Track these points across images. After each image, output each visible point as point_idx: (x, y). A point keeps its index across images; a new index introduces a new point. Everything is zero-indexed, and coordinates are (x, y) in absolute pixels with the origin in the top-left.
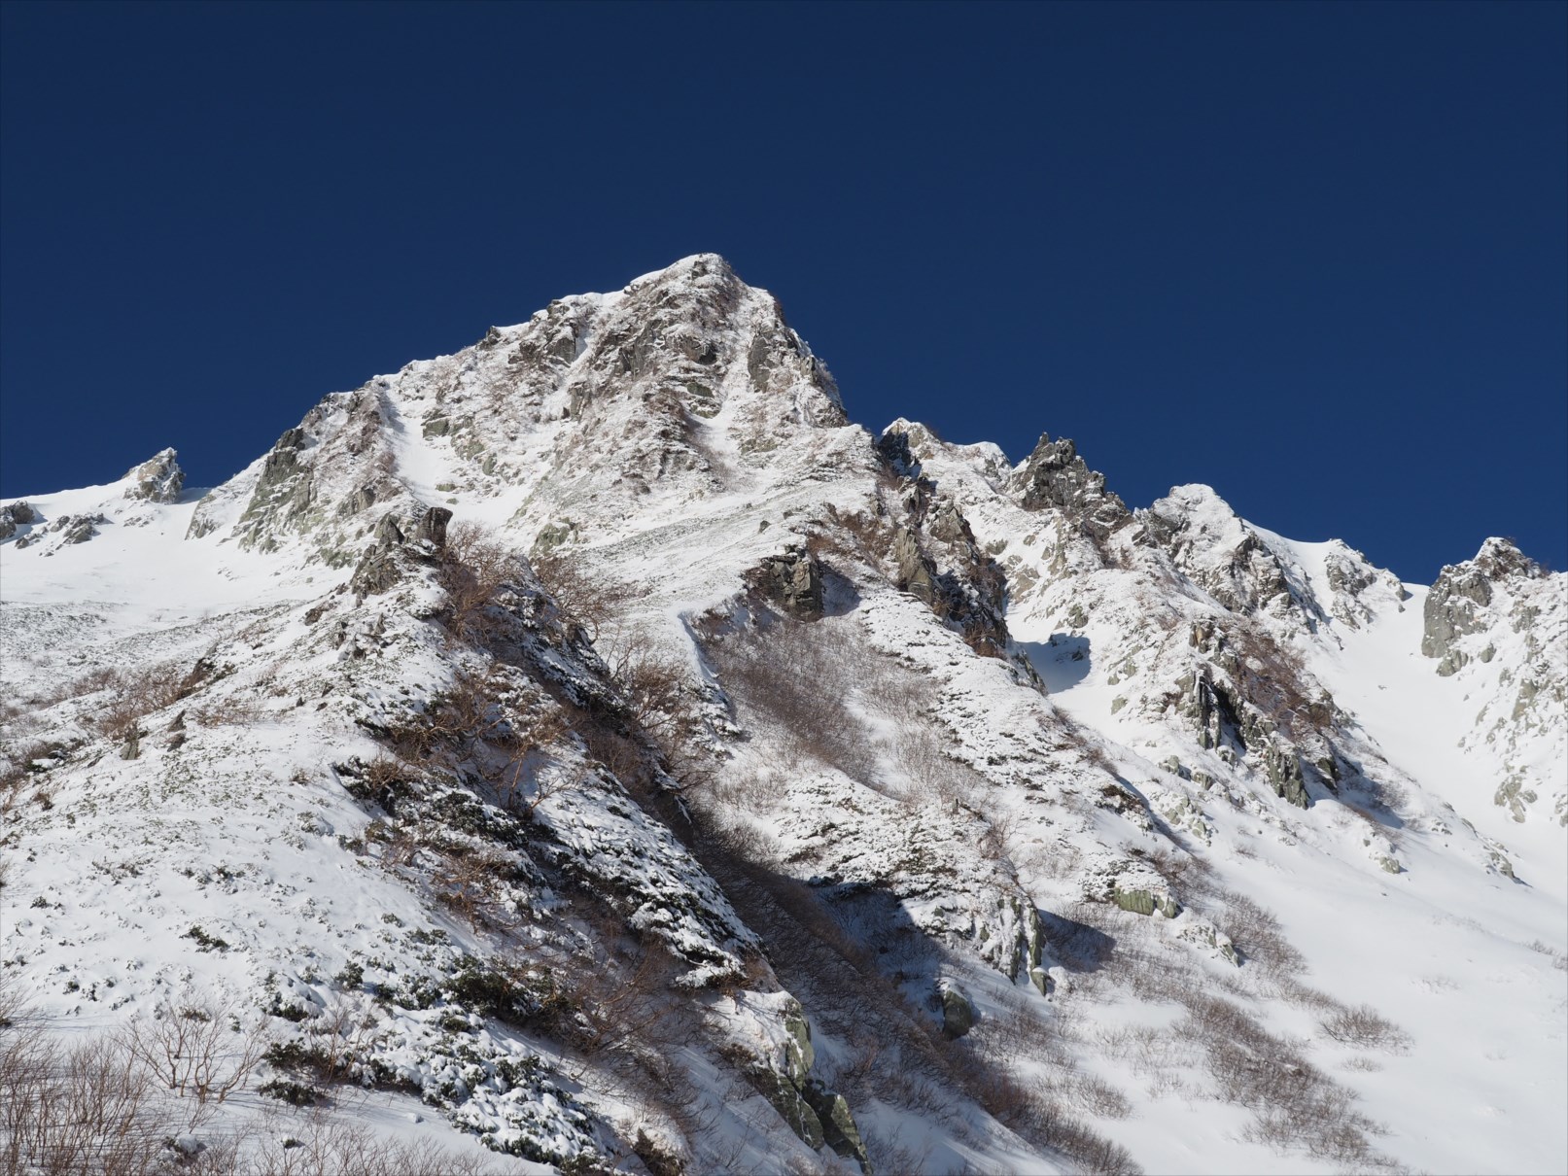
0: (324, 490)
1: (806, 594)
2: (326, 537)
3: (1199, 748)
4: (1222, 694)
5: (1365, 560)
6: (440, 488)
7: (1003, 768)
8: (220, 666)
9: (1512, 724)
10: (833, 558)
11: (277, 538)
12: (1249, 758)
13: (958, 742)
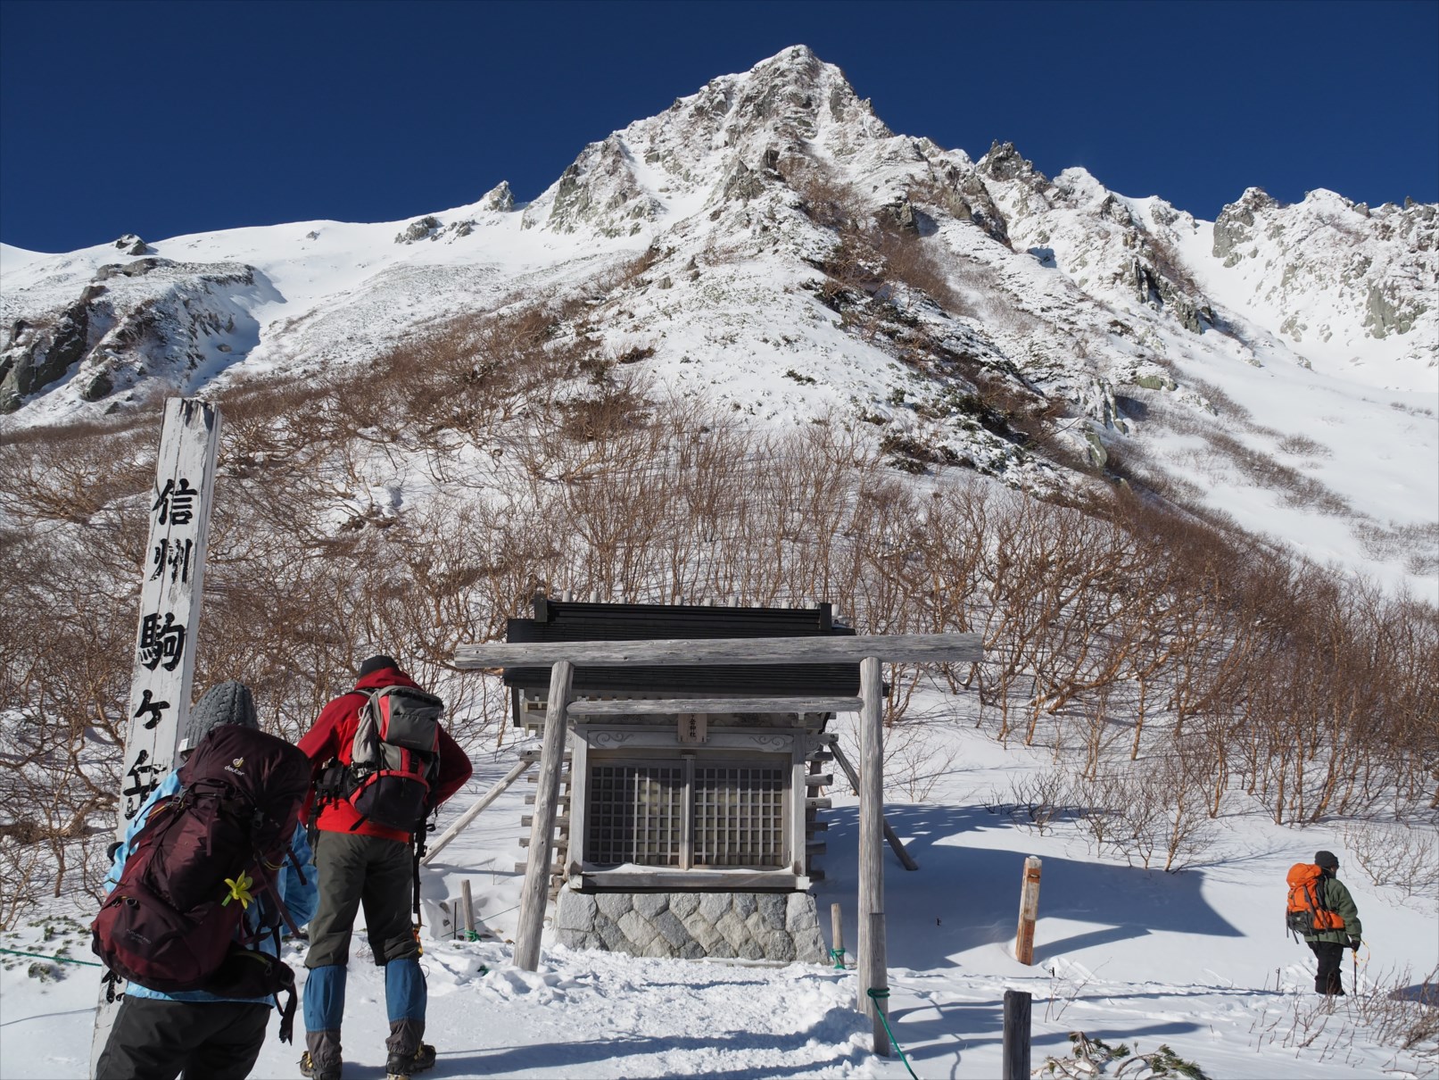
0: (596, 197)
1: (910, 224)
2: (602, 222)
3: (1138, 303)
4: (1148, 273)
5: (1172, 206)
6: (661, 191)
7: (1050, 313)
8: (664, 249)
9: (1282, 289)
10: (919, 204)
11: (574, 225)
12: (1166, 308)
13: (1020, 301)
